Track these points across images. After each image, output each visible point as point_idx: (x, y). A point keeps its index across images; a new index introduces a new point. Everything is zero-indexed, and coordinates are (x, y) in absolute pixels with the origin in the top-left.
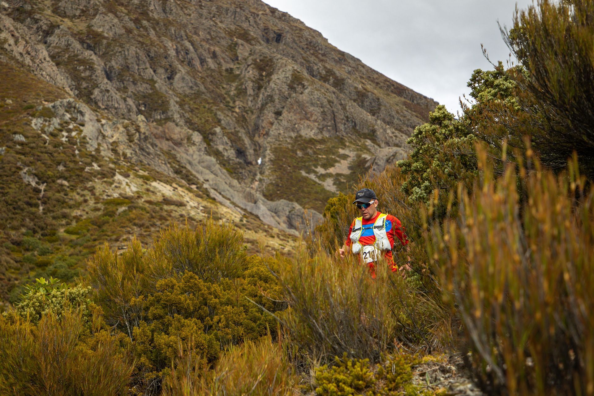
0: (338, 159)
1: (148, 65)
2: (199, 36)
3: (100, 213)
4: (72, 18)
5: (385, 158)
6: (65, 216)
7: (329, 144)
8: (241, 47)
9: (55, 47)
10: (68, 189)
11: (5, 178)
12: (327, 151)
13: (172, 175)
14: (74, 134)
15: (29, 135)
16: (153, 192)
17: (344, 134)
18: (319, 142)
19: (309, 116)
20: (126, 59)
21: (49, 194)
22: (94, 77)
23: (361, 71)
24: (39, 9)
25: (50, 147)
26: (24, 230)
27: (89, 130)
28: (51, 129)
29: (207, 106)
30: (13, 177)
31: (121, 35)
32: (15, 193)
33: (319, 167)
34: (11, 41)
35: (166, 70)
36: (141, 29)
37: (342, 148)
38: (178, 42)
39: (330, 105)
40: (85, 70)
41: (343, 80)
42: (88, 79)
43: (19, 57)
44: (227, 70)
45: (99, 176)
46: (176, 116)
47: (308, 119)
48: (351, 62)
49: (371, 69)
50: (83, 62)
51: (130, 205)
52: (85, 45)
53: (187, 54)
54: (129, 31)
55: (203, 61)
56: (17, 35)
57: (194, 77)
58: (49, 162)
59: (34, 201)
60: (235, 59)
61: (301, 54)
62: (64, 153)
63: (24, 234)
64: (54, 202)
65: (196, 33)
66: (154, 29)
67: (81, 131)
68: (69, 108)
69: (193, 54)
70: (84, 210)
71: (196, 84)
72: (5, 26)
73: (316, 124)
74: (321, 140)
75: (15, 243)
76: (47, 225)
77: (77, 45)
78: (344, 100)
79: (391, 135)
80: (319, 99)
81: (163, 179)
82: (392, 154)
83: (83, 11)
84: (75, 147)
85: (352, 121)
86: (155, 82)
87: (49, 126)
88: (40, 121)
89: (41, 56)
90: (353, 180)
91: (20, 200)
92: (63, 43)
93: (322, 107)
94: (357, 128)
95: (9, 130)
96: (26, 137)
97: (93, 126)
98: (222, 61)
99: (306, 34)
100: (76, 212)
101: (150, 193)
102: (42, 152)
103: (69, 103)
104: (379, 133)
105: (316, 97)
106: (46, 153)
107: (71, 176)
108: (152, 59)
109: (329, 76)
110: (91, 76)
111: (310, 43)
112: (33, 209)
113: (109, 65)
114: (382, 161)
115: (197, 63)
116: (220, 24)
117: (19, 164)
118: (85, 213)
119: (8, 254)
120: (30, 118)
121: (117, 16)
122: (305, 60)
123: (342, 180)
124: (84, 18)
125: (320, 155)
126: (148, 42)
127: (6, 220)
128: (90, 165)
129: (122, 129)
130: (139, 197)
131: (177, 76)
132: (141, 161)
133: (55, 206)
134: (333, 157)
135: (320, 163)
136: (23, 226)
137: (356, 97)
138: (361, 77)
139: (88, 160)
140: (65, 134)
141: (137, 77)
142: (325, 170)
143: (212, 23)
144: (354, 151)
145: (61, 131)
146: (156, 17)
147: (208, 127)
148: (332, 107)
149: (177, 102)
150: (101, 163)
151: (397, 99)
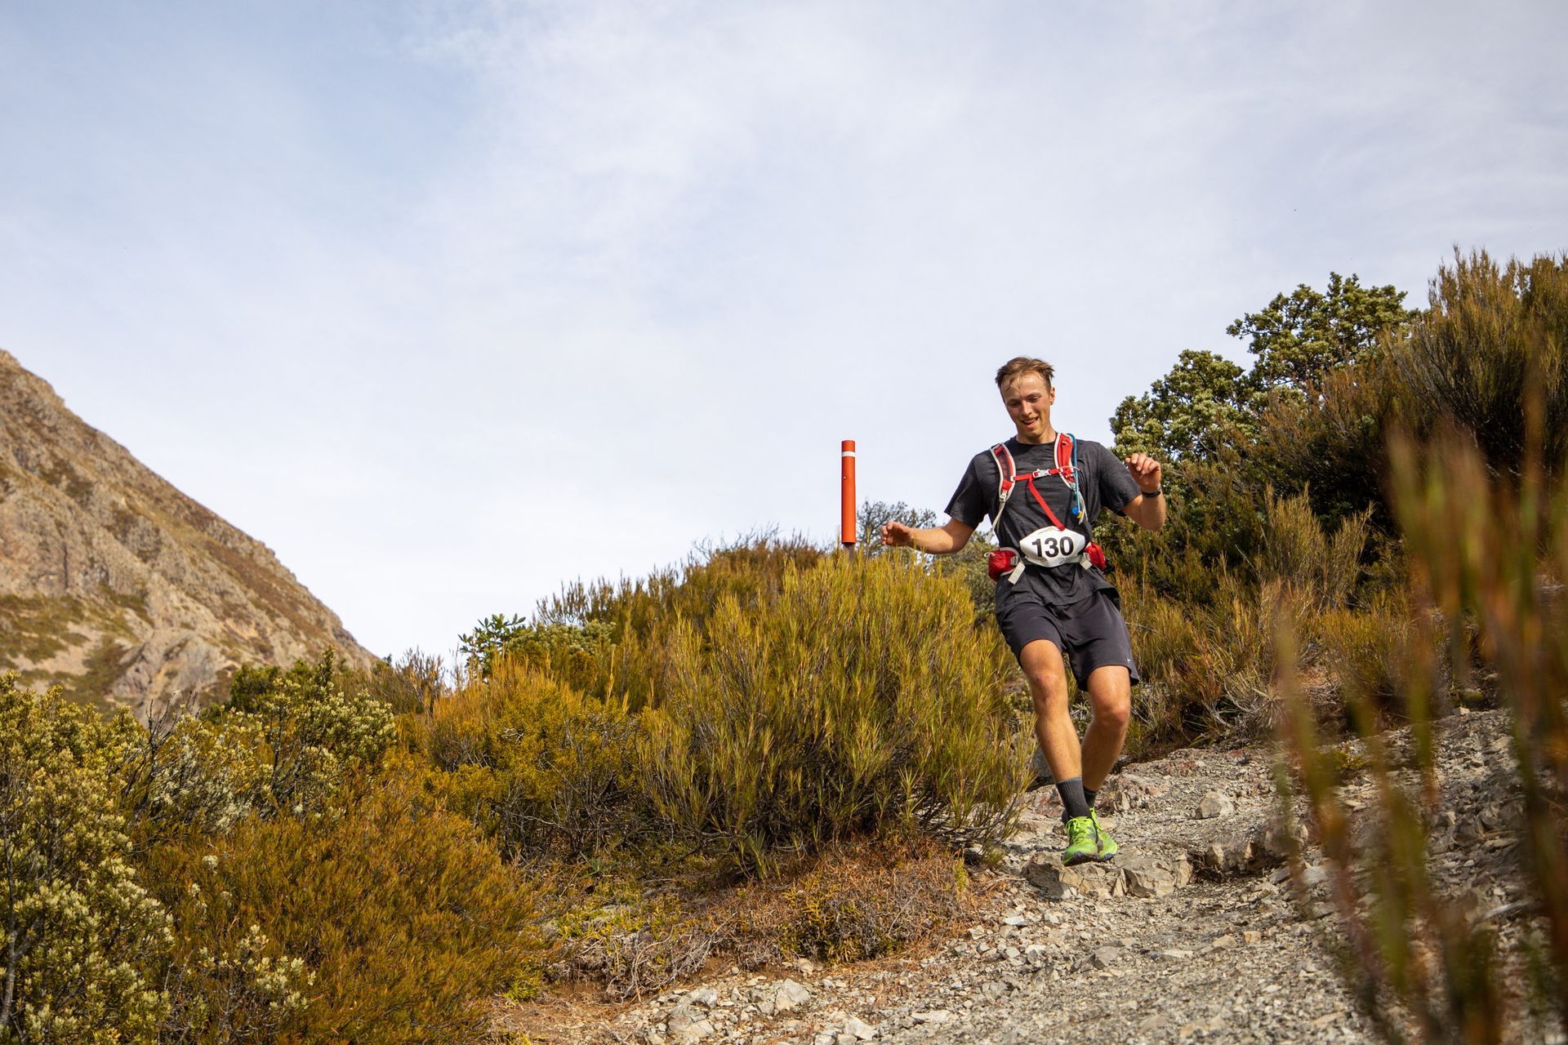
0: (63, 642)
5: (163, 649)
7: (48, 609)
12: (41, 624)
17: (82, 593)
18: (27, 604)
19: (11, 548)
23: (127, 471)
33: (21, 656)
37: (73, 621)
39: (60, 532)
41: (89, 484)
47: (8, 555)
48: (110, 451)
49: (148, 470)
61: (6, 423)
73: (26, 567)
74: (33, 600)
78: (90, 526)
79: (177, 603)
80: (36, 516)
82: (177, 642)
85: (102, 569)
90: (91, 688)
93: (41, 534)
94: (110, 583)
99: (20, 383)
104: (155, 600)
105: (31, 511)
109: (61, 473)
111: (27, 402)
114: (156, 654)
122: (12, 435)
123: (68, 687)
125: (27, 631)
134: (54, 637)
135: (25, 649)
137: (111, 522)
138: (127, 485)
142: (34, 663)
144: (98, 629)
148: (62, 536)
151: (196, 535)
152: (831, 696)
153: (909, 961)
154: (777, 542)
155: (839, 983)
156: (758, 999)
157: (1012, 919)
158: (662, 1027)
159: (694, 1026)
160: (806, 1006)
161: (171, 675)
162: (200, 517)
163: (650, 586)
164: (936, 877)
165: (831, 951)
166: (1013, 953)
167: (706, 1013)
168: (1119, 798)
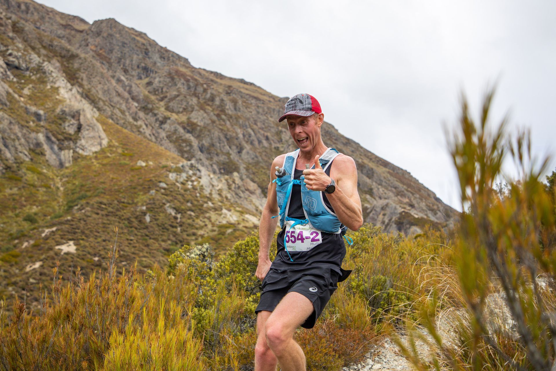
1: (226, 144)
2: (257, 125)
3: (215, 233)
4: (178, 113)
5: (380, 206)
6: (194, 234)
8: (284, 133)
9: (167, 131)
10: (195, 218)
11: (156, 210)
13: (254, 211)
14: (195, 183)
15: (169, 183)
16: (247, 221)
20: (212, 139)
21: (184, 220)
22: (192, 151)
24: (157, 107)
25: (182, 191)
26: (169, 242)
27: (204, 181)
28: (181, 180)
29: (263, 171)
30: (160, 210)
31: (208, 125)
32: (163, 219)
34: (144, 127)
35: (237, 147)
36: (221, 121)
38: (244, 130)
40: (187, 146)
42: (188, 152)
43: (149, 137)
44: (275, 148)
45: (213, 210)
46: (244, 177)
48: (354, 145)
50: (185, 141)
51: (234, 228)
52: (186, 130)
53: (250, 137)
54: (213, 122)
55: (260, 142)
56: (147, 123)
57: (255, 152)
58: (182, 200)
59: (175, 224)
60: (280, 141)
62: (191, 195)
63: (170, 245)
64: (187, 226)
65: (256, 124)
66: (229, 121)
67: (199, 182)
68: (192, 167)
69: (253, 137)
70: (205, 231)
71: (256, 157)
72: (139, 117)
75: (166, 250)
76: (183, 239)
77: (181, 130)
79: (382, 192)
81: (251, 213)
82: (385, 204)
83: (184, 109)
84: (197, 191)
86: (230, 155)
87: (180, 178)
88: (174, 175)
89: (161, 136)
91: (166, 223)
92: (173, 129)
95: (156, 180)
96: (167, 184)
97: (207, 179)
98: (272, 142)
100: (201, 232)
101: (245, 222)
102: (177, 194)
103: (192, 164)
104: (375, 191)
106: (180, 194)
107: (196, 210)
108: (228, 140)
110: (190, 150)
111: (327, 132)
112: (174, 229)
113: (201, 143)
114: (378, 208)
115: (256, 143)
116: (270, 119)
117: (164, 201)
118: (205, 233)
119: (162, 256)
120: (168, 173)
121: (206, 112)
124: (185, 113)
126: (225, 129)
127: (159, 235)
128: (206, 203)
129: (224, 181)
130: (239, 224)
131: (244, 152)
132: (236, 202)
133: (187, 228)
136: (169, 239)
138: (361, 155)
139: (206, 200)
140: (190, 183)
141: (219, 151)
143: (265, 118)
145: (187, 181)
146: (230, 113)
147: (264, 184)
149: (244, 168)
150: (214, 202)
151: (384, 169)
161: (384, 215)
162: (385, 164)
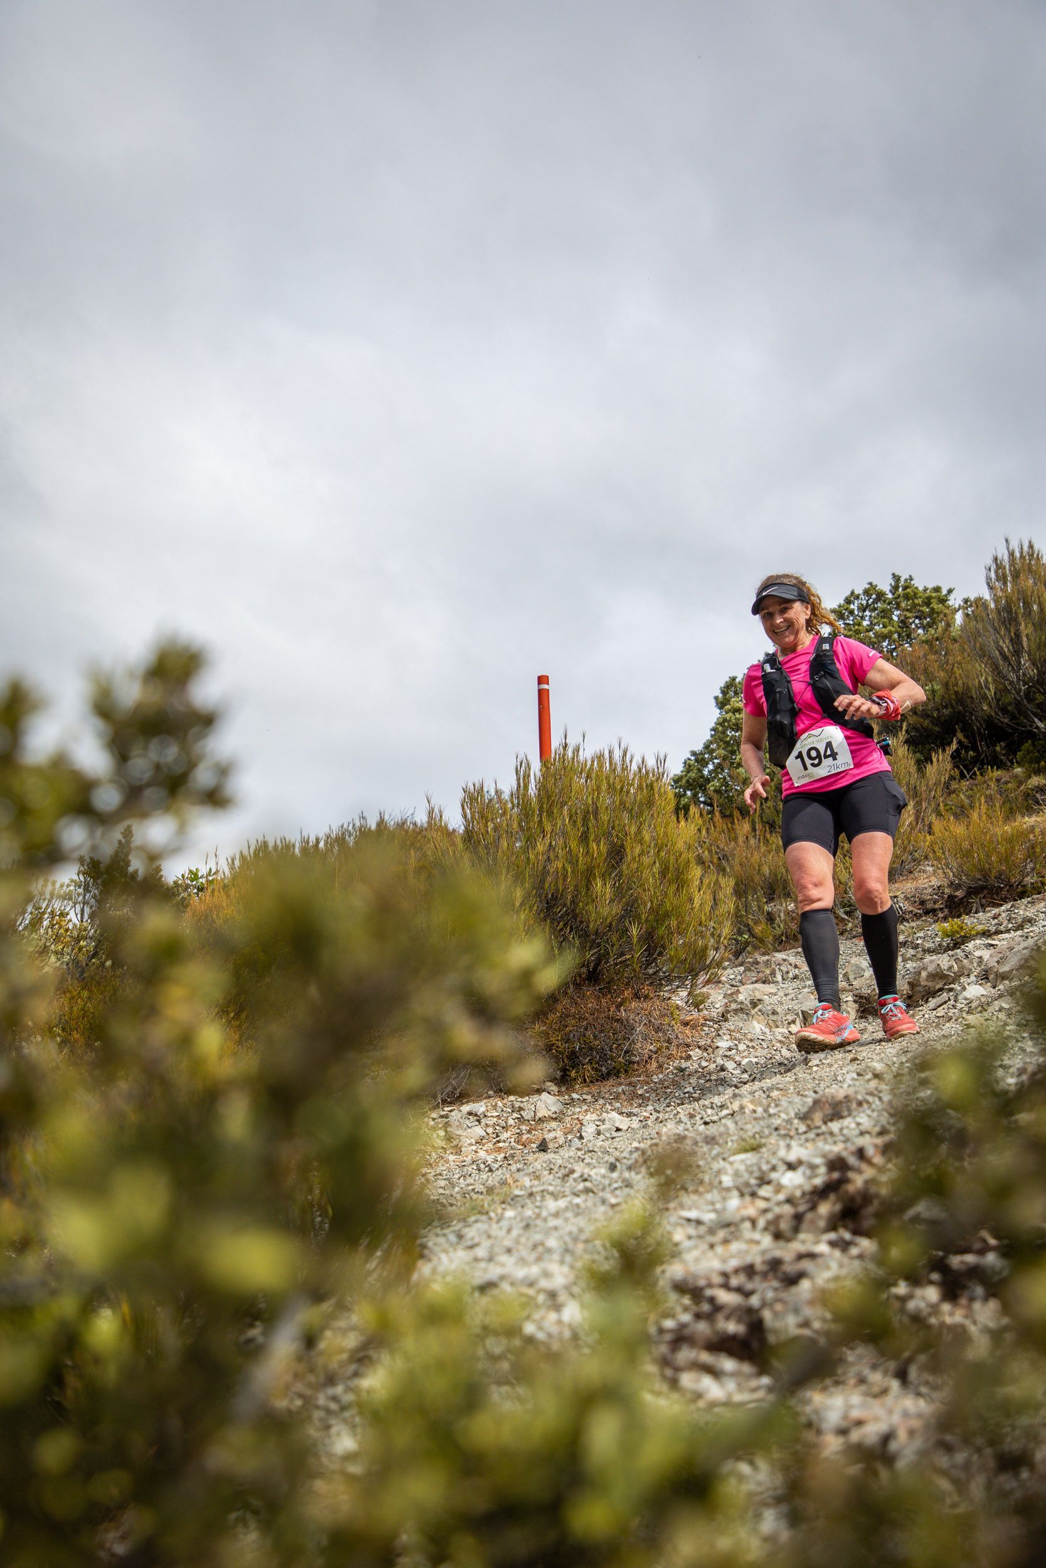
152: (572, 859)
153: (641, 1078)
154: (415, 824)
155: (585, 1097)
156: (521, 1109)
157: (724, 1044)
158: (442, 1133)
159: (469, 1130)
160: (562, 1112)
163: (326, 843)
164: (656, 1013)
165: (573, 1074)
166: (730, 1065)
167: (478, 1121)
168: (773, 973)
